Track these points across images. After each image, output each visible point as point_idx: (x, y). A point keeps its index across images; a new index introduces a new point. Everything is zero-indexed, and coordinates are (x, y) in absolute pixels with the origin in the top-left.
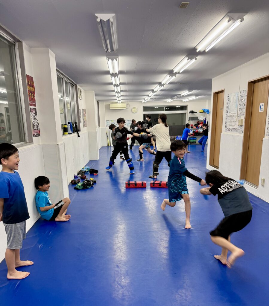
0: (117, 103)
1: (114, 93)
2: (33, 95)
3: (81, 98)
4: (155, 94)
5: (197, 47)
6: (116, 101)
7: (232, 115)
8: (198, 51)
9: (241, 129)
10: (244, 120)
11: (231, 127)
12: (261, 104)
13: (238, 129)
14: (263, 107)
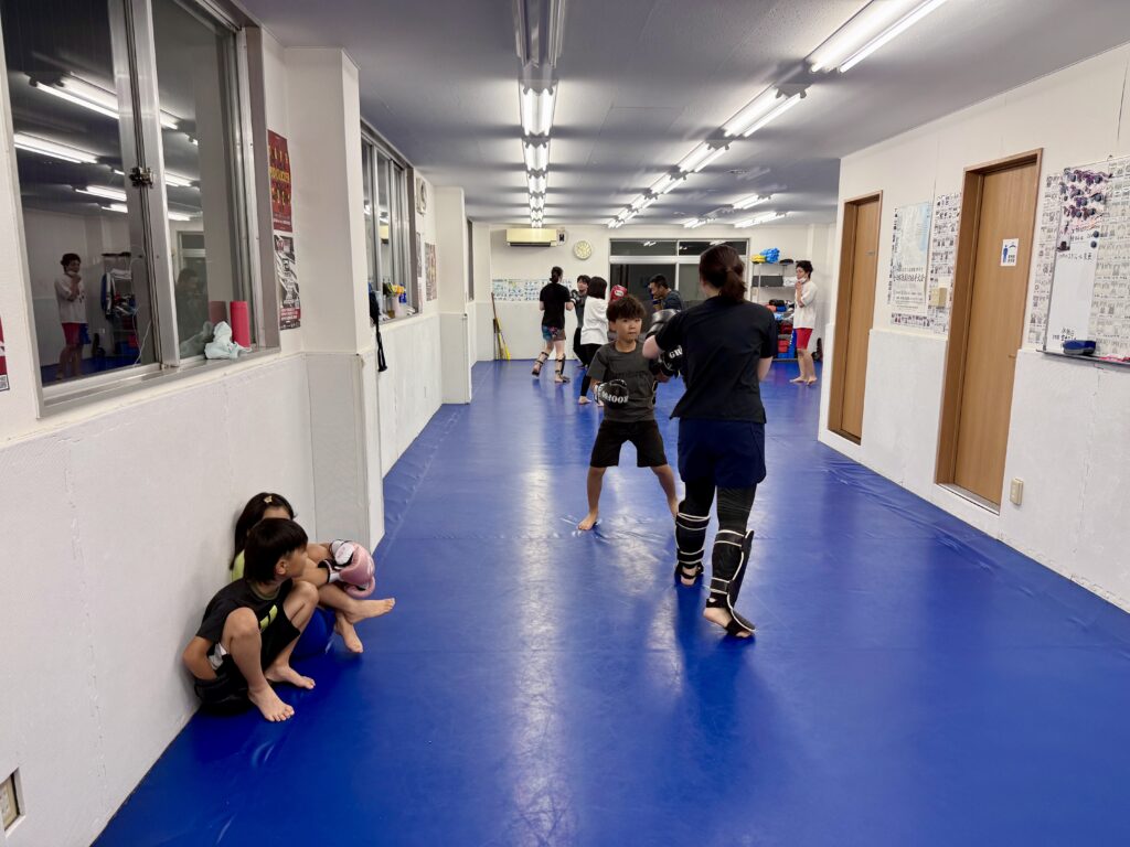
0: (529, 226)
1: (523, 198)
2: (286, 197)
3: (424, 208)
5: (813, 58)
6: (528, 221)
7: (909, 273)
8: (815, 69)
9: (939, 321)
10: (950, 290)
11: (904, 312)
12: (1007, 243)
13: (929, 318)
14: (1013, 252)
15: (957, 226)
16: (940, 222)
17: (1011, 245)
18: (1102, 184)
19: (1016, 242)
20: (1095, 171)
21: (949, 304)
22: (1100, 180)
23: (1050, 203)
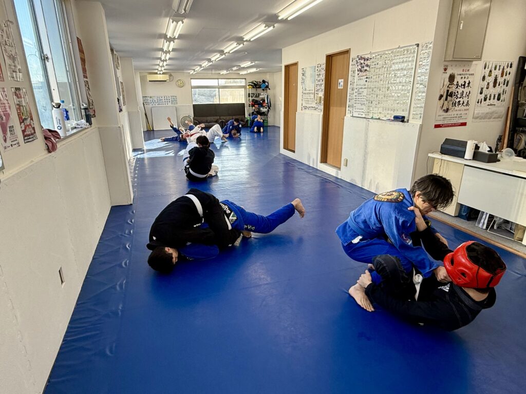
0: (156, 73)
2: (84, 64)
3: (119, 67)
4: (211, 63)
5: (279, 14)
7: (308, 91)
8: (280, 18)
9: (319, 108)
10: (323, 97)
11: (308, 105)
12: (340, 81)
13: (316, 107)
14: (342, 84)
15: (324, 75)
16: (318, 74)
17: (341, 81)
18: (368, 61)
19: (343, 80)
20: (366, 57)
21: (322, 102)
22: (368, 60)
23: (353, 67)
